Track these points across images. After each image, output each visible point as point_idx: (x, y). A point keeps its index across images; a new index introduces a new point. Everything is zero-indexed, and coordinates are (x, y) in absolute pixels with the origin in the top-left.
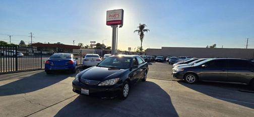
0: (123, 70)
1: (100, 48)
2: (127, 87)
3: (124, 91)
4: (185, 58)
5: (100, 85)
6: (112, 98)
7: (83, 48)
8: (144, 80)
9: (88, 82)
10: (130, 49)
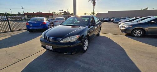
0: (82, 28)
1: (66, 15)
2: (86, 42)
3: (84, 46)
4: (125, 18)
5: (62, 42)
6: (73, 53)
7: (55, 15)
8: (98, 35)
9: (51, 39)
10: (85, 14)
